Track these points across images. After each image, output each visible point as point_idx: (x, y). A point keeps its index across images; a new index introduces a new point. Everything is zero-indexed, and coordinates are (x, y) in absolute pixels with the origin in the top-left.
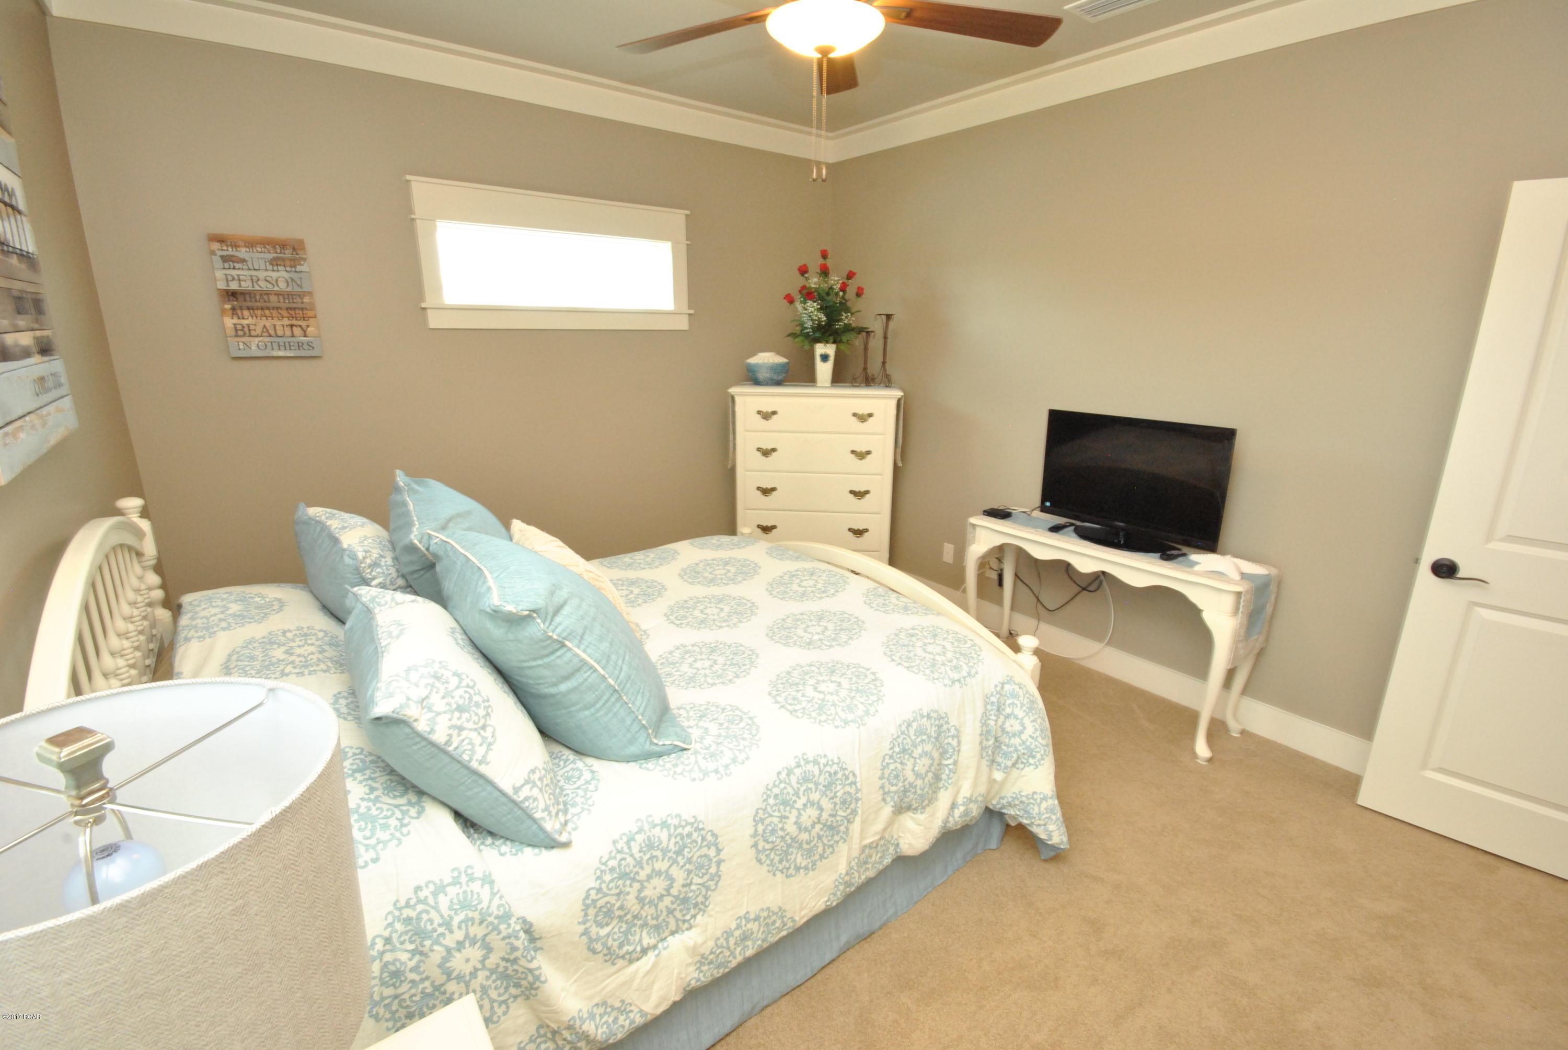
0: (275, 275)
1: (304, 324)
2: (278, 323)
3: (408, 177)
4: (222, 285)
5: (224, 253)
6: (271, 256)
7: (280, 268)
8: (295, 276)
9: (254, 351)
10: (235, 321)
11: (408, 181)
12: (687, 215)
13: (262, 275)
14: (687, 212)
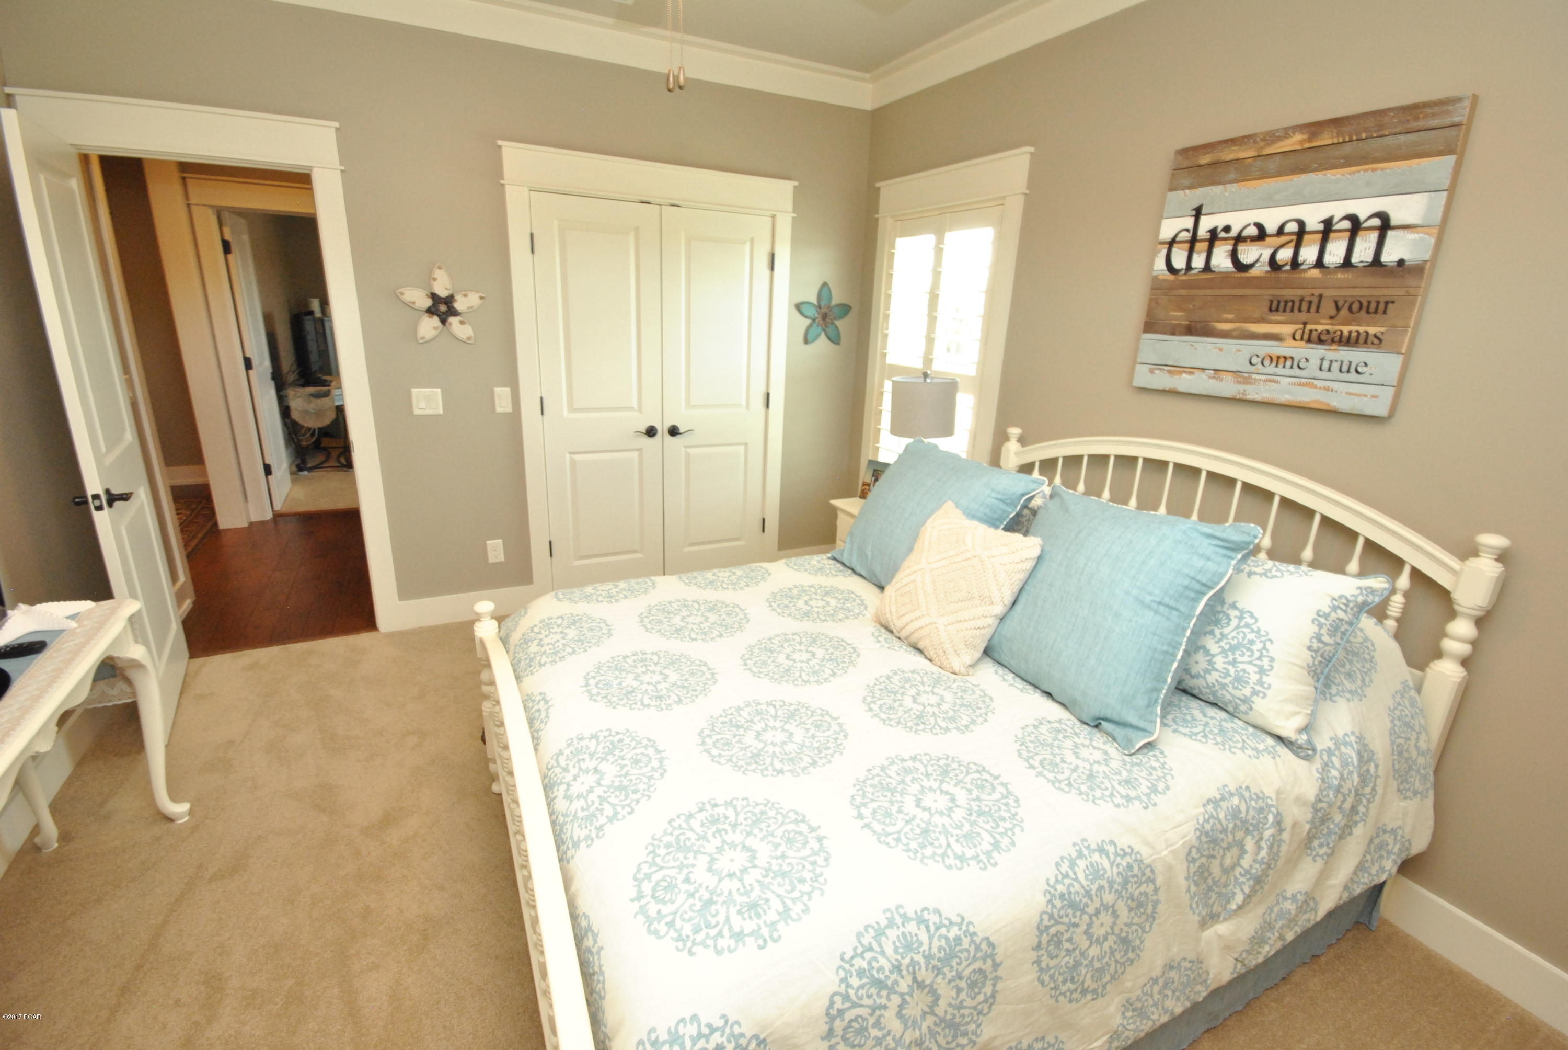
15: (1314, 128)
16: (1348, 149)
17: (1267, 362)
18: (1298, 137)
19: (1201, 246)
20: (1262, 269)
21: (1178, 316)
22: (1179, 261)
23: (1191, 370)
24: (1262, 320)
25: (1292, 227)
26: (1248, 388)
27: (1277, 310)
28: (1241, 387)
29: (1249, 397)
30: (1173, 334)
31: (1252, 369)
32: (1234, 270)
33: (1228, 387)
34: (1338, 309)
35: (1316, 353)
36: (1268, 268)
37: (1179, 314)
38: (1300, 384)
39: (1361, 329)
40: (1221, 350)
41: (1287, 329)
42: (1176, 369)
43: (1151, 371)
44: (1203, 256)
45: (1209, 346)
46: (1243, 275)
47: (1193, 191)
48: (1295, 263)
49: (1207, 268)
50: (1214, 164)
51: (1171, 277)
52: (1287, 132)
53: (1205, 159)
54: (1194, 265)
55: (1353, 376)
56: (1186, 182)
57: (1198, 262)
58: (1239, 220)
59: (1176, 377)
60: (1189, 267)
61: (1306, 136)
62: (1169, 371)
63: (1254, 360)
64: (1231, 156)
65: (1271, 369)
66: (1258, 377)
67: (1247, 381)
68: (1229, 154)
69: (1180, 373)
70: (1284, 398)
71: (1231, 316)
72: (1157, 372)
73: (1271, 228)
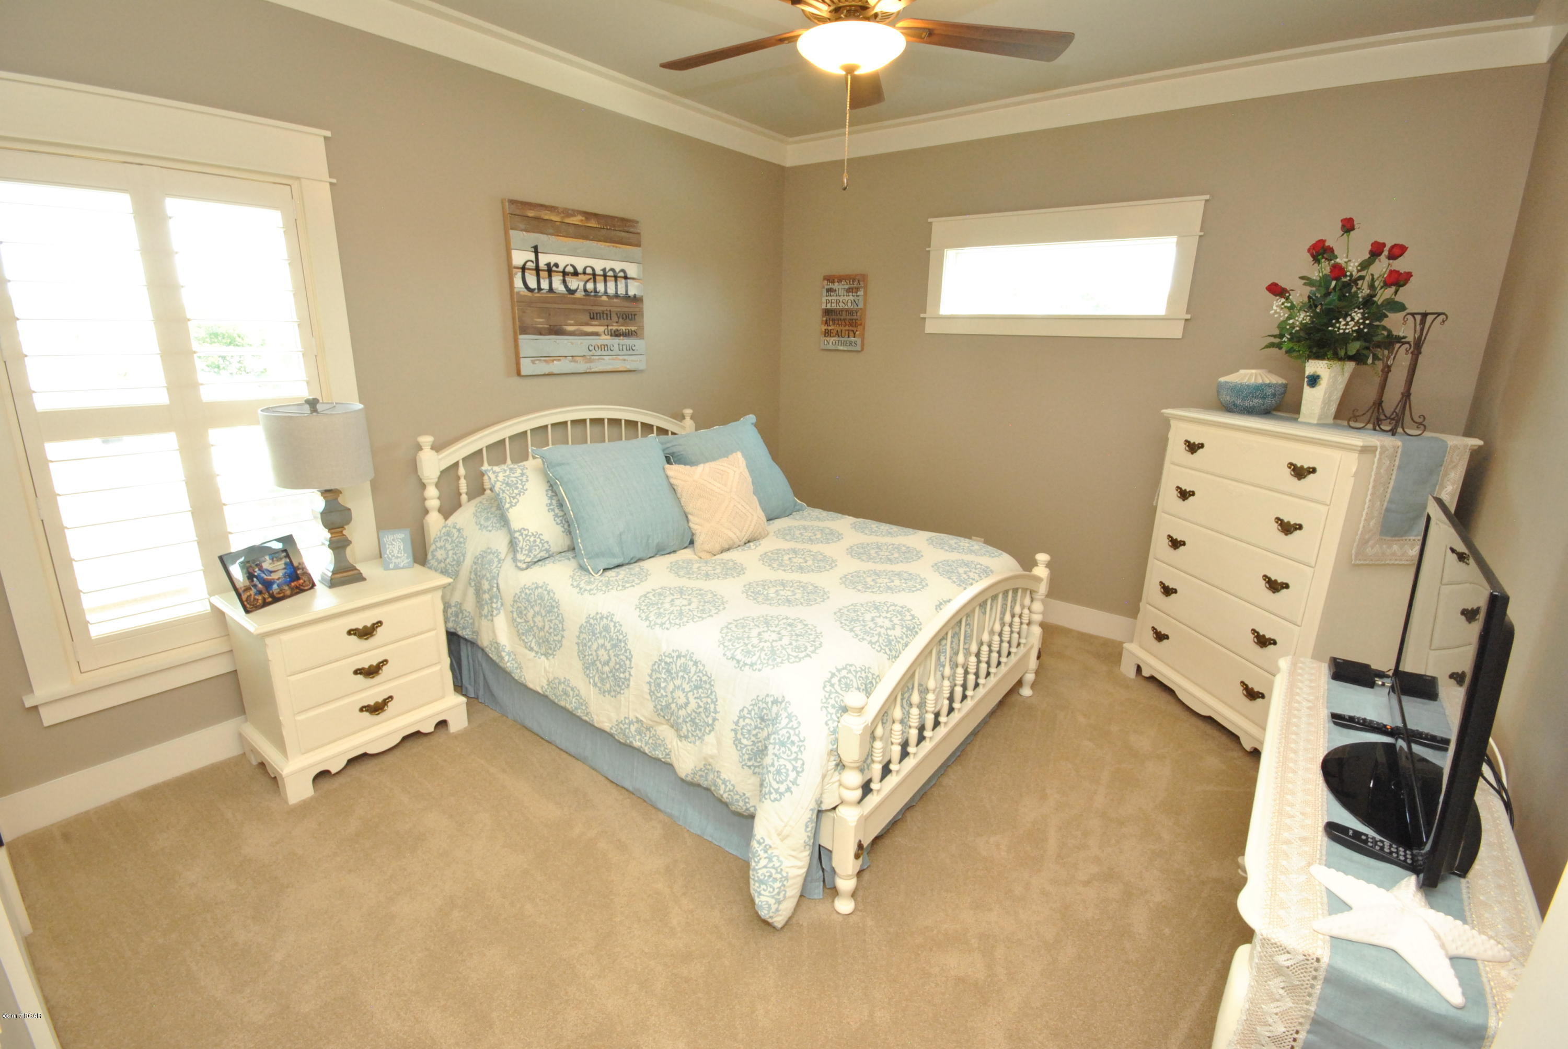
0: (847, 298)
1: (854, 329)
2: (843, 328)
3: (930, 220)
4: (824, 307)
5: (828, 287)
6: (847, 287)
7: (851, 294)
8: (856, 299)
9: (831, 347)
10: (826, 327)
11: (931, 223)
12: (1207, 201)
13: (841, 299)
14: (1207, 197)
15: (588, 215)
16: (604, 232)
17: (597, 349)
18: (580, 217)
19: (544, 274)
20: (580, 294)
21: (540, 322)
22: (532, 284)
23: (559, 358)
24: (587, 324)
25: (589, 271)
26: (592, 365)
27: (593, 318)
28: (588, 365)
29: (593, 370)
30: (541, 334)
31: (591, 353)
32: (566, 292)
33: (581, 367)
34: (619, 318)
35: (616, 341)
36: (583, 293)
37: (541, 320)
38: (613, 359)
39: (629, 328)
40: (572, 343)
41: (600, 329)
42: (549, 358)
43: (533, 362)
44: (547, 281)
45: (566, 342)
46: (572, 296)
47: (529, 234)
48: (595, 290)
49: (551, 289)
50: (537, 219)
51: (529, 294)
52: (574, 213)
53: (531, 214)
54: (542, 287)
55: (631, 352)
56: (522, 226)
57: (545, 285)
58: (563, 261)
59: (551, 364)
60: (539, 289)
61: (584, 218)
62: (545, 361)
63: (591, 348)
64: (546, 217)
65: (599, 353)
66: (594, 357)
67: (590, 361)
68: (546, 215)
69: (553, 361)
70: (609, 368)
71: (572, 322)
72: (537, 362)
73: (580, 270)
